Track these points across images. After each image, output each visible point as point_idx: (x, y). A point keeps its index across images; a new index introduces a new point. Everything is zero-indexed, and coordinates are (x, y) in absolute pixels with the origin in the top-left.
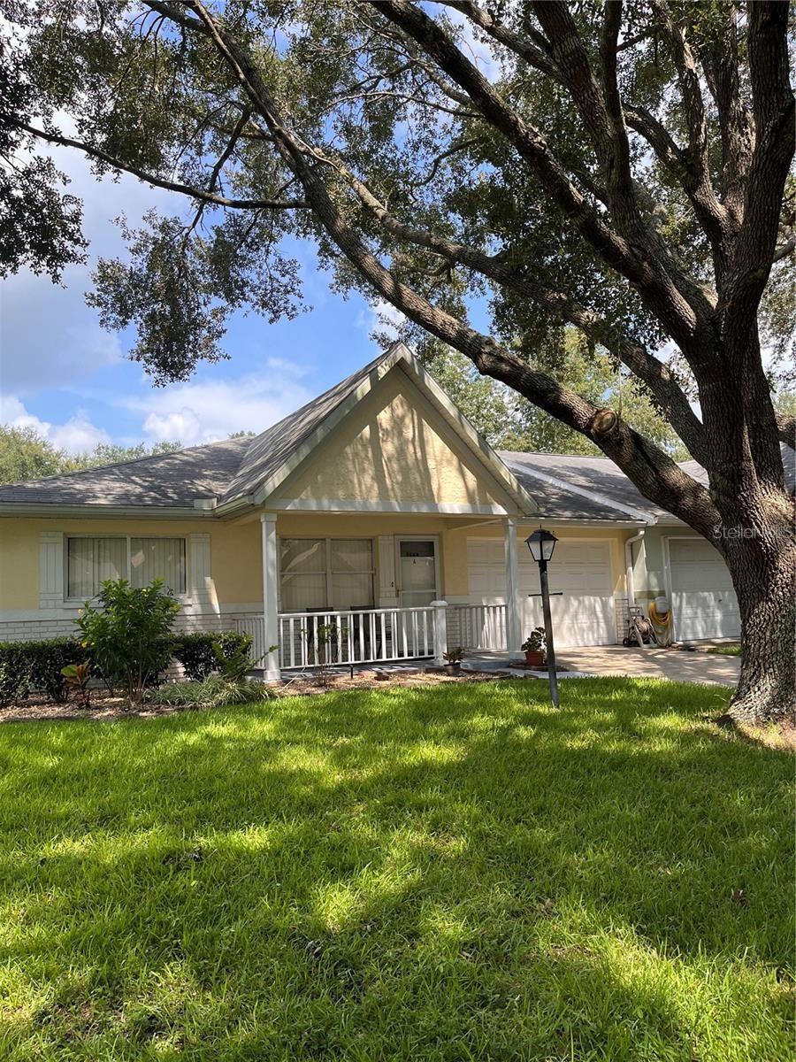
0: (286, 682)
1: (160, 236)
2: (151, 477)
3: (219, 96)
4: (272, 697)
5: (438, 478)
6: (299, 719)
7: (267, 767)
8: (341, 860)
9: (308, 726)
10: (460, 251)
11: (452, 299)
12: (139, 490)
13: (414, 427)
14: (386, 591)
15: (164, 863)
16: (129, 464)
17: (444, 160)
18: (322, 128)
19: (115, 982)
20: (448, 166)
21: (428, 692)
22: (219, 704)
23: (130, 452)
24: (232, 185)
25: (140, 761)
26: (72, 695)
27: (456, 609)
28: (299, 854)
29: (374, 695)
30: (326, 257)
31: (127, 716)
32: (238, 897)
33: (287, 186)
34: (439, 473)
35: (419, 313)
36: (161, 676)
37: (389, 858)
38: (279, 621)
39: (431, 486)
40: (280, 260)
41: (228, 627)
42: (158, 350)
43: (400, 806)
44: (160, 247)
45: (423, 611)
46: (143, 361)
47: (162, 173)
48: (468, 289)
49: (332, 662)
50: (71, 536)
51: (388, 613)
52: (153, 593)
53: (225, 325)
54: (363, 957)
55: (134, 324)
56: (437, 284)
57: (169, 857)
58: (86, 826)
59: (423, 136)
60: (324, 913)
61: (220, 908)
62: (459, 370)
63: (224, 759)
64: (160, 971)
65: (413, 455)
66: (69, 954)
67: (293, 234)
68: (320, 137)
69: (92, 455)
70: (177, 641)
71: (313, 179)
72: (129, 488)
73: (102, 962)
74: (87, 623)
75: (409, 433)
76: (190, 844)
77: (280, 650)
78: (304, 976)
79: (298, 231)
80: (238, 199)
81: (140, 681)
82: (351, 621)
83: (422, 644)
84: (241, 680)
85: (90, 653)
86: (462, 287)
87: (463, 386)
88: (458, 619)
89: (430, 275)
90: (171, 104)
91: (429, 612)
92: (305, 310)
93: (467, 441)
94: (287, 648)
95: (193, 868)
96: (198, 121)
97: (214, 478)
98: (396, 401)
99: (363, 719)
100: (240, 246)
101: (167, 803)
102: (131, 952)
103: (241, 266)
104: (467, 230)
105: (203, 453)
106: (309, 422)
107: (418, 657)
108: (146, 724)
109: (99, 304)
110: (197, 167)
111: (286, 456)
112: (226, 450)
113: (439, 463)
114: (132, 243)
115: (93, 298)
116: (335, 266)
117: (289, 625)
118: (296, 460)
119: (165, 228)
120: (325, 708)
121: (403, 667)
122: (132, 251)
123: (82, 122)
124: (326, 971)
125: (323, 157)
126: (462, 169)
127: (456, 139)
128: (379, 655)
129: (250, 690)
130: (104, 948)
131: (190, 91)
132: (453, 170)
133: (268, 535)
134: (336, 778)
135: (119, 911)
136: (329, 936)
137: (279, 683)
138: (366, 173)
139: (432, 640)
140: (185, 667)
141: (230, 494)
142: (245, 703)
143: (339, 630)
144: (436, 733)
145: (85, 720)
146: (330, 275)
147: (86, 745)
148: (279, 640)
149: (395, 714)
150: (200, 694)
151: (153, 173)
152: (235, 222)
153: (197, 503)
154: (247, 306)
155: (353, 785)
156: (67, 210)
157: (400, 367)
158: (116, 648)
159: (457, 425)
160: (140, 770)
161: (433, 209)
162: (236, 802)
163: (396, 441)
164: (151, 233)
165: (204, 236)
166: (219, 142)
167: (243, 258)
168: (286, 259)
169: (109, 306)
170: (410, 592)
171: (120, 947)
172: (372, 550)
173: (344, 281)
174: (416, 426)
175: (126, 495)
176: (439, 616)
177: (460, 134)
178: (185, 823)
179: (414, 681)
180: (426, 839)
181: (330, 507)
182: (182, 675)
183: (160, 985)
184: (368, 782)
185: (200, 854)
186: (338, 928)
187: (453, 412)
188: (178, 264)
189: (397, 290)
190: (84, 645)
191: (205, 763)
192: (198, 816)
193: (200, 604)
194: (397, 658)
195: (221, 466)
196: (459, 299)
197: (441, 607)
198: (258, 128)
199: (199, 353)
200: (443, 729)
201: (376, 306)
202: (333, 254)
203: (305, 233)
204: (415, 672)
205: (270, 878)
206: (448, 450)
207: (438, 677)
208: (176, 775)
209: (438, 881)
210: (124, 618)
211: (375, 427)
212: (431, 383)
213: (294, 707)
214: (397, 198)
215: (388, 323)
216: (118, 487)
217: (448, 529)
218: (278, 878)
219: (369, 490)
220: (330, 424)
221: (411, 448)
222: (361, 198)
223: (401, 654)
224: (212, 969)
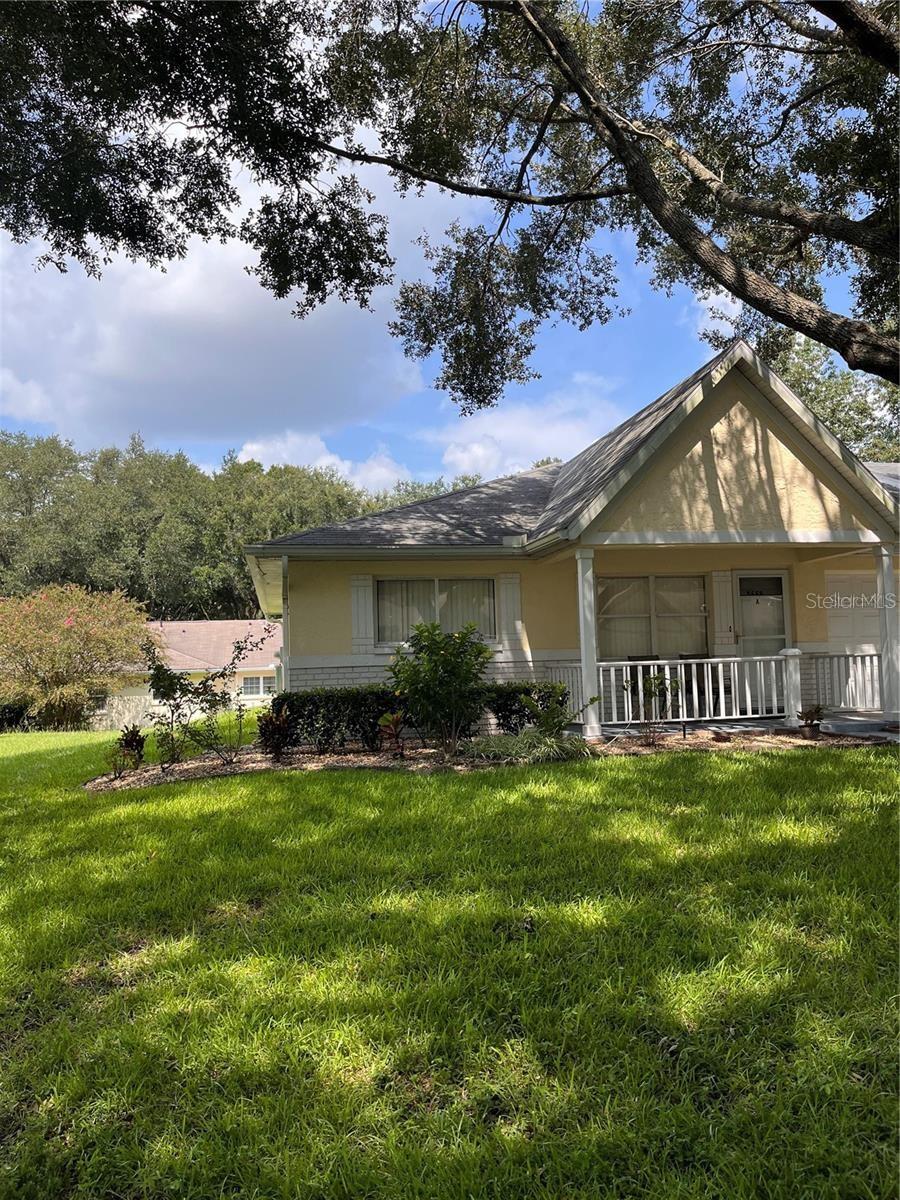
0: (609, 739)
1: (464, 250)
2: (457, 513)
3: (523, 80)
4: (595, 755)
5: (788, 500)
6: (627, 782)
7: (597, 834)
8: (691, 948)
9: (639, 790)
10: (820, 220)
11: (803, 279)
12: (446, 528)
13: (757, 440)
14: (722, 636)
15: (494, 930)
16: (436, 501)
17: (793, 111)
18: (640, 97)
19: (454, 1053)
20: (798, 117)
21: (781, 758)
22: (536, 761)
23: (429, 488)
24: (538, 180)
25: (460, 819)
26: (386, 745)
27: (811, 658)
28: (641, 935)
29: (714, 758)
30: (646, 247)
31: (442, 770)
32: (577, 976)
33: (601, 171)
34: (789, 494)
35: (768, 301)
36: (473, 728)
37: (748, 952)
38: (598, 670)
39: (779, 509)
40: (593, 257)
41: (541, 675)
42: (464, 375)
43: (758, 892)
44: (464, 261)
45: (770, 661)
46: (449, 389)
47: (465, 179)
48: (825, 265)
49: (661, 718)
50: (380, 579)
51: (725, 663)
52: (464, 637)
53: (534, 340)
54: (728, 1063)
55: (438, 349)
56: (784, 264)
57: (499, 924)
58: (410, 883)
59: (766, 86)
60: (676, 1007)
61: (559, 987)
62: (807, 367)
63: (547, 823)
64: (500, 1048)
65: (757, 474)
66: (406, 1018)
67: (607, 227)
68: (638, 107)
69: (392, 492)
70: (489, 690)
71: (637, 159)
72: (436, 527)
73: (440, 1030)
74: (399, 671)
75: (750, 448)
76: (520, 912)
77: (600, 703)
78: (660, 1075)
79: (613, 222)
80: (546, 195)
81: (453, 733)
82: (681, 671)
83: (769, 699)
84: (559, 736)
85: (402, 701)
86: (816, 264)
87: (812, 386)
88: (814, 671)
89: (777, 253)
90: (475, 100)
91: (779, 663)
92: (622, 314)
93: (824, 453)
94: (608, 702)
95: (526, 939)
96: (502, 113)
97: (524, 513)
98: (733, 411)
99: (703, 787)
100: (548, 248)
101: (492, 865)
102: (468, 1023)
103: (549, 270)
104: (823, 192)
105: (510, 485)
106: (629, 443)
107: (765, 715)
108: (462, 780)
109: (403, 333)
110: (501, 165)
111: (603, 484)
112: (534, 480)
113: (789, 482)
114: (435, 263)
115: (396, 326)
116: (656, 257)
117: (610, 675)
118: (614, 488)
119: (470, 240)
120: (657, 771)
121: (747, 726)
122: (435, 270)
123: (385, 135)
124: (685, 1074)
125: (644, 130)
126: (816, 117)
127: (807, 83)
128: (717, 711)
129: (569, 746)
130: (441, 1015)
131: (493, 81)
132: (804, 121)
133: (584, 573)
134: (677, 852)
135: (452, 977)
136: (685, 1034)
137: (599, 740)
138: (694, 141)
139: (783, 695)
140: (498, 718)
141: (540, 529)
142: (564, 760)
143: (668, 682)
144: (796, 808)
145: (402, 770)
146: (650, 267)
147: (404, 798)
148: (599, 692)
149: (743, 782)
150: (516, 748)
151: (455, 180)
152: (542, 222)
153: (506, 540)
154: (555, 315)
155: (699, 862)
156: (373, 231)
157: (740, 369)
158: (428, 697)
159: (812, 435)
160: (460, 829)
161: (780, 171)
162: (565, 871)
163: (735, 459)
164: (454, 247)
165: (510, 242)
166: (523, 134)
167: (551, 261)
168: (599, 256)
169: (413, 333)
170: (750, 638)
171: (457, 1015)
172: (704, 587)
173: (668, 274)
174: (759, 439)
175: (434, 532)
176: (791, 667)
177: (811, 77)
178: (512, 889)
179: (762, 744)
180: (794, 934)
181: (654, 539)
182: (493, 727)
183: (500, 1063)
184: (717, 860)
185: (532, 925)
186: (694, 1026)
187: (807, 419)
188: (483, 277)
189: (740, 276)
190: (397, 693)
191: (528, 825)
192: (526, 883)
193: (511, 650)
194: (739, 716)
195: (530, 498)
196: (812, 279)
197: (794, 656)
198: (568, 109)
199: (507, 375)
200: (803, 804)
201: (706, 299)
202: (654, 243)
203: (621, 224)
204: (762, 734)
205: (611, 960)
206: (800, 466)
207: (792, 740)
208: (498, 836)
209: (815, 987)
210: (436, 665)
211: (708, 441)
212: (779, 386)
213: (622, 767)
214: (735, 167)
215: (721, 318)
216: (425, 526)
217: (800, 561)
218: (619, 960)
219: (702, 517)
220: (654, 443)
221: (753, 465)
222: (692, 172)
223: (743, 712)
224: (556, 1053)
